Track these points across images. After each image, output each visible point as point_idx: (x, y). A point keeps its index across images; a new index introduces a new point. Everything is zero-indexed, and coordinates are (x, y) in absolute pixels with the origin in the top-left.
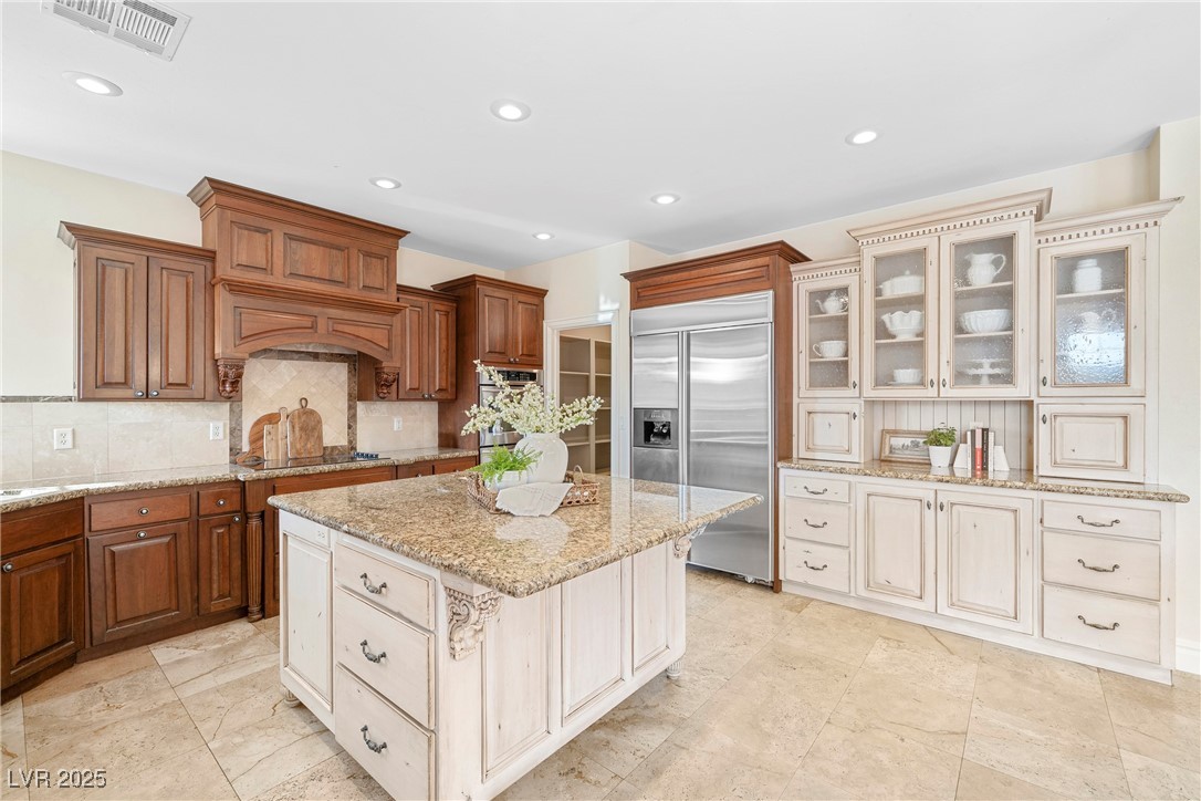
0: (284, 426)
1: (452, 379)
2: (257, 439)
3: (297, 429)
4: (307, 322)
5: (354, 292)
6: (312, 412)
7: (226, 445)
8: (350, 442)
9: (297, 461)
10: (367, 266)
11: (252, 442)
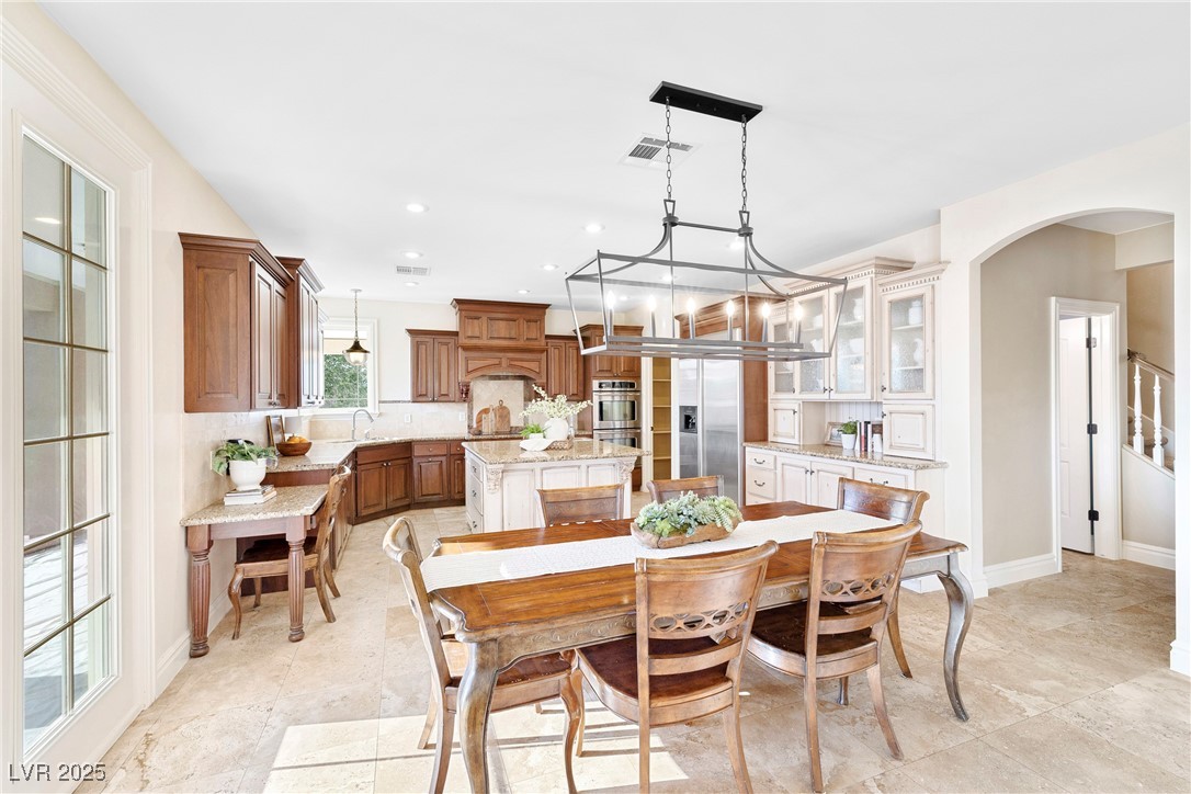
0: (491, 415)
1: (582, 389)
2: (479, 421)
3: (498, 416)
4: (497, 361)
5: (520, 343)
6: (505, 408)
7: (466, 424)
9: (497, 433)
10: (528, 327)
11: (477, 422)
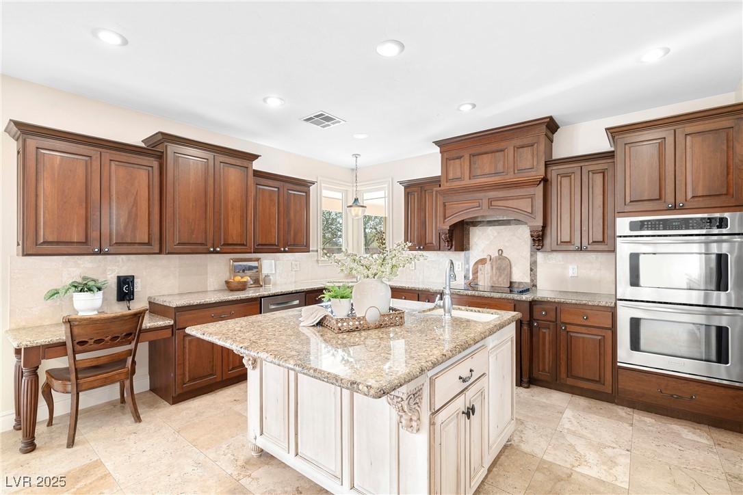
0: (489, 266)
2: (475, 273)
3: (494, 268)
6: (505, 258)
7: (463, 274)
8: (532, 280)
9: (493, 288)
10: (521, 155)
11: (473, 274)
